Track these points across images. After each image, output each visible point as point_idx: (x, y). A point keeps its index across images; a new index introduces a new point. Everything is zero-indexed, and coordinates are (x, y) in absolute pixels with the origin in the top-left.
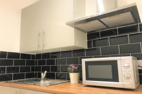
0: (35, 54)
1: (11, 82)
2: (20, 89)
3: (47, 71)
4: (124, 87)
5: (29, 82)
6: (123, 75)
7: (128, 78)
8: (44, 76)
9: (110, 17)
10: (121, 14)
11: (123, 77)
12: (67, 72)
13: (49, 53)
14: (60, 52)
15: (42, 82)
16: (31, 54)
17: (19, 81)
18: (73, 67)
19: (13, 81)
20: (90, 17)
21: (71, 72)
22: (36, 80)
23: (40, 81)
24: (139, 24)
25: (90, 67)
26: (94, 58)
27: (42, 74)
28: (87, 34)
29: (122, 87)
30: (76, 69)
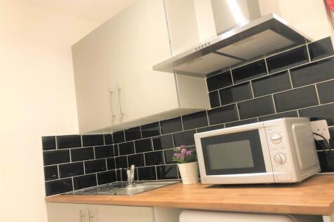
0: (111, 133)
1: (72, 194)
2: (86, 205)
3: (136, 166)
4: (277, 181)
5: (105, 191)
6: (272, 157)
7: (281, 163)
8: (132, 176)
9: (236, 44)
10: (253, 36)
11: (273, 162)
12: (173, 162)
13: (138, 128)
14: (158, 123)
15: (130, 188)
16: (103, 133)
17: (86, 191)
18: (183, 150)
19: (74, 191)
20: (195, 51)
21: (180, 163)
22: (119, 186)
23: (125, 186)
24: (307, 44)
25: (211, 147)
26: (226, 127)
27: (128, 172)
28: (206, 79)
29: (272, 181)
30: (189, 155)
